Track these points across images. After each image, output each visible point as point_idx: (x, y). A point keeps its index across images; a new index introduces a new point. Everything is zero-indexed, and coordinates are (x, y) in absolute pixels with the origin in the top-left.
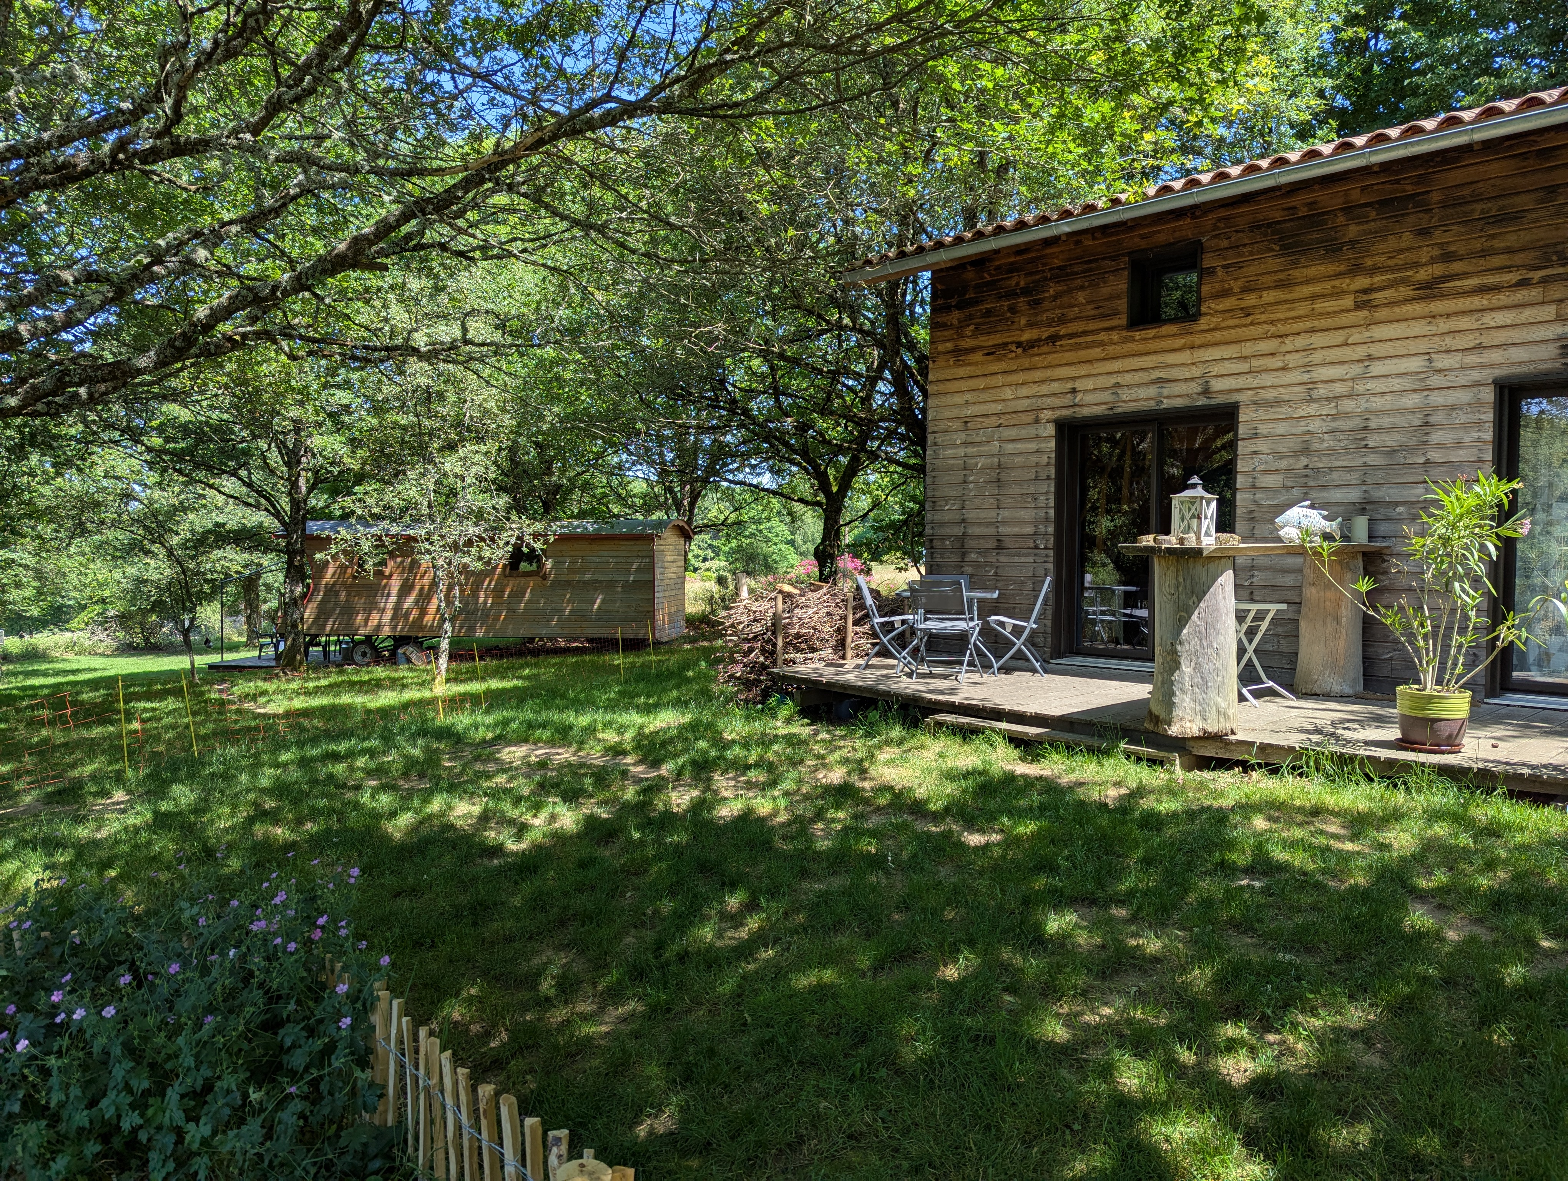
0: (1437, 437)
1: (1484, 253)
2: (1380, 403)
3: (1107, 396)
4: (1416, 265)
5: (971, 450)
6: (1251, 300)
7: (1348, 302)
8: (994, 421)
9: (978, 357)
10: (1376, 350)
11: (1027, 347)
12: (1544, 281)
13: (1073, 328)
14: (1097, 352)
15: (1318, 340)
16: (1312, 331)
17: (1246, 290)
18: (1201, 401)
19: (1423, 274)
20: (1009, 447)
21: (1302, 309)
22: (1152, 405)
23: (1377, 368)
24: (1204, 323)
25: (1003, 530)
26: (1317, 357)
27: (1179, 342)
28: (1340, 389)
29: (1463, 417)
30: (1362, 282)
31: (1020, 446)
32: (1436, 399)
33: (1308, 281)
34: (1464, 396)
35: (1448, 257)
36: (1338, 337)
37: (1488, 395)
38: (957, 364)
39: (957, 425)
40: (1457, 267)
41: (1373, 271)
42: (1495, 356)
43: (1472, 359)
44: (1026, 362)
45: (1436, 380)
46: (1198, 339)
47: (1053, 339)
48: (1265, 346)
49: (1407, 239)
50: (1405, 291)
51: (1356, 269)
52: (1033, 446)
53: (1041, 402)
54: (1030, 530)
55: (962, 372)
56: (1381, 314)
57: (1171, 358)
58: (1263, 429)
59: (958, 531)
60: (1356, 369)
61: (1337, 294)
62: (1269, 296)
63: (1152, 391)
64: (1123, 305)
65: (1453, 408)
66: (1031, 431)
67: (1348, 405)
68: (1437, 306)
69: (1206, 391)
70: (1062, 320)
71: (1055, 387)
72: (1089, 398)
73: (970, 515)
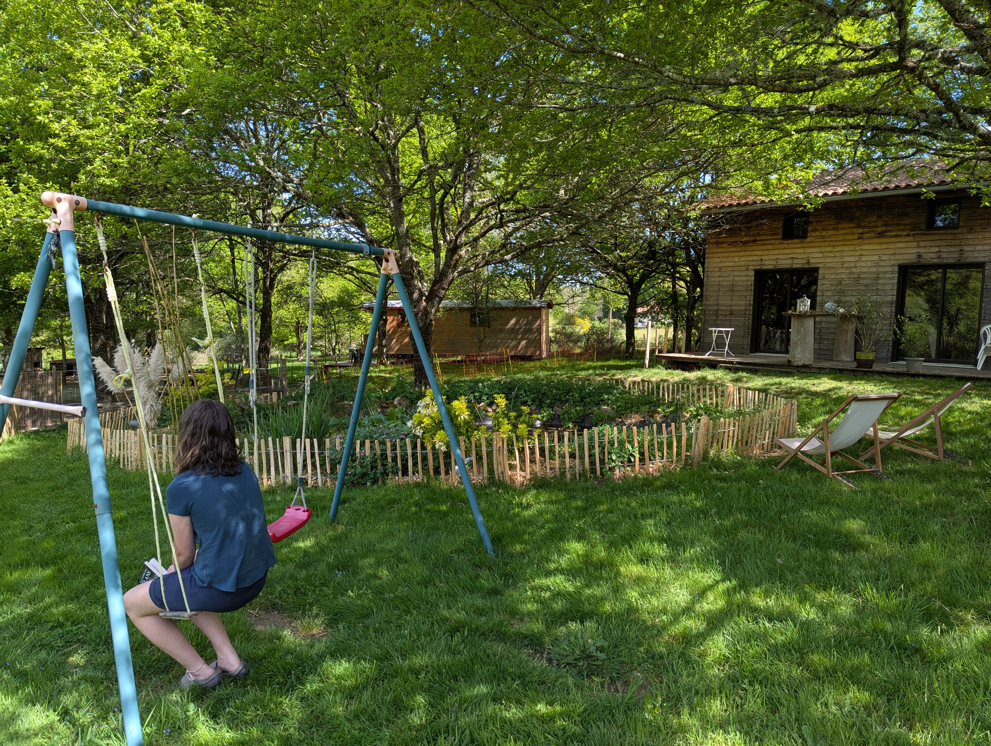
0: (880, 282)
1: (898, 225)
2: (864, 270)
3: (774, 262)
4: (877, 227)
5: (721, 279)
6: (824, 233)
7: (856, 237)
8: (731, 269)
9: (725, 245)
10: (864, 253)
11: (745, 243)
12: (914, 235)
13: (762, 238)
14: (770, 247)
15: (846, 248)
16: (844, 245)
17: (823, 230)
18: (806, 266)
19: (879, 230)
20: (737, 279)
21: (841, 238)
22: (789, 266)
23: (864, 259)
24: (808, 239)
25: (733, 308)
26: (845, 254)
27: (800, 246)
28: (852, 265)
29: (888, 276)
30: (860, 231)
31: (740, 278)
32: (881, 269)
33: (843, 229)
34: (889, 269)
35: (887, 225)
36: (852, 248)
37: (896, 269)
38: (717, 247)
39: (717, 269)
40: (889, 228)
41: (864, 227)
42: (899, 257)
43: (892, 257)
44: (744, 248)
45: (882, 264)
46: (806, 245)
47: (755, 241)
48: (829, 249)
49: (875, 218)
50: (872, 235)
51: (859, 226)
52: (746, 278)
53: (749, 263)
54: (743, 308)
55: (719, 250)
56: (865, 241)
57: (796, 251)
58: (826, 277)
59: (716, 308)
60: (857, 258)
61: (852, 234)
62: (830, 233)
63: (790, 261)
64: (780, 231)
65: (886, 272)
66: (745, 273)
67: (854, 270)
68: (882, 240)
69: (808, 263)
70: (758, 235)
71: (755, 258)
72: (767, 263)
73: (720, 302)
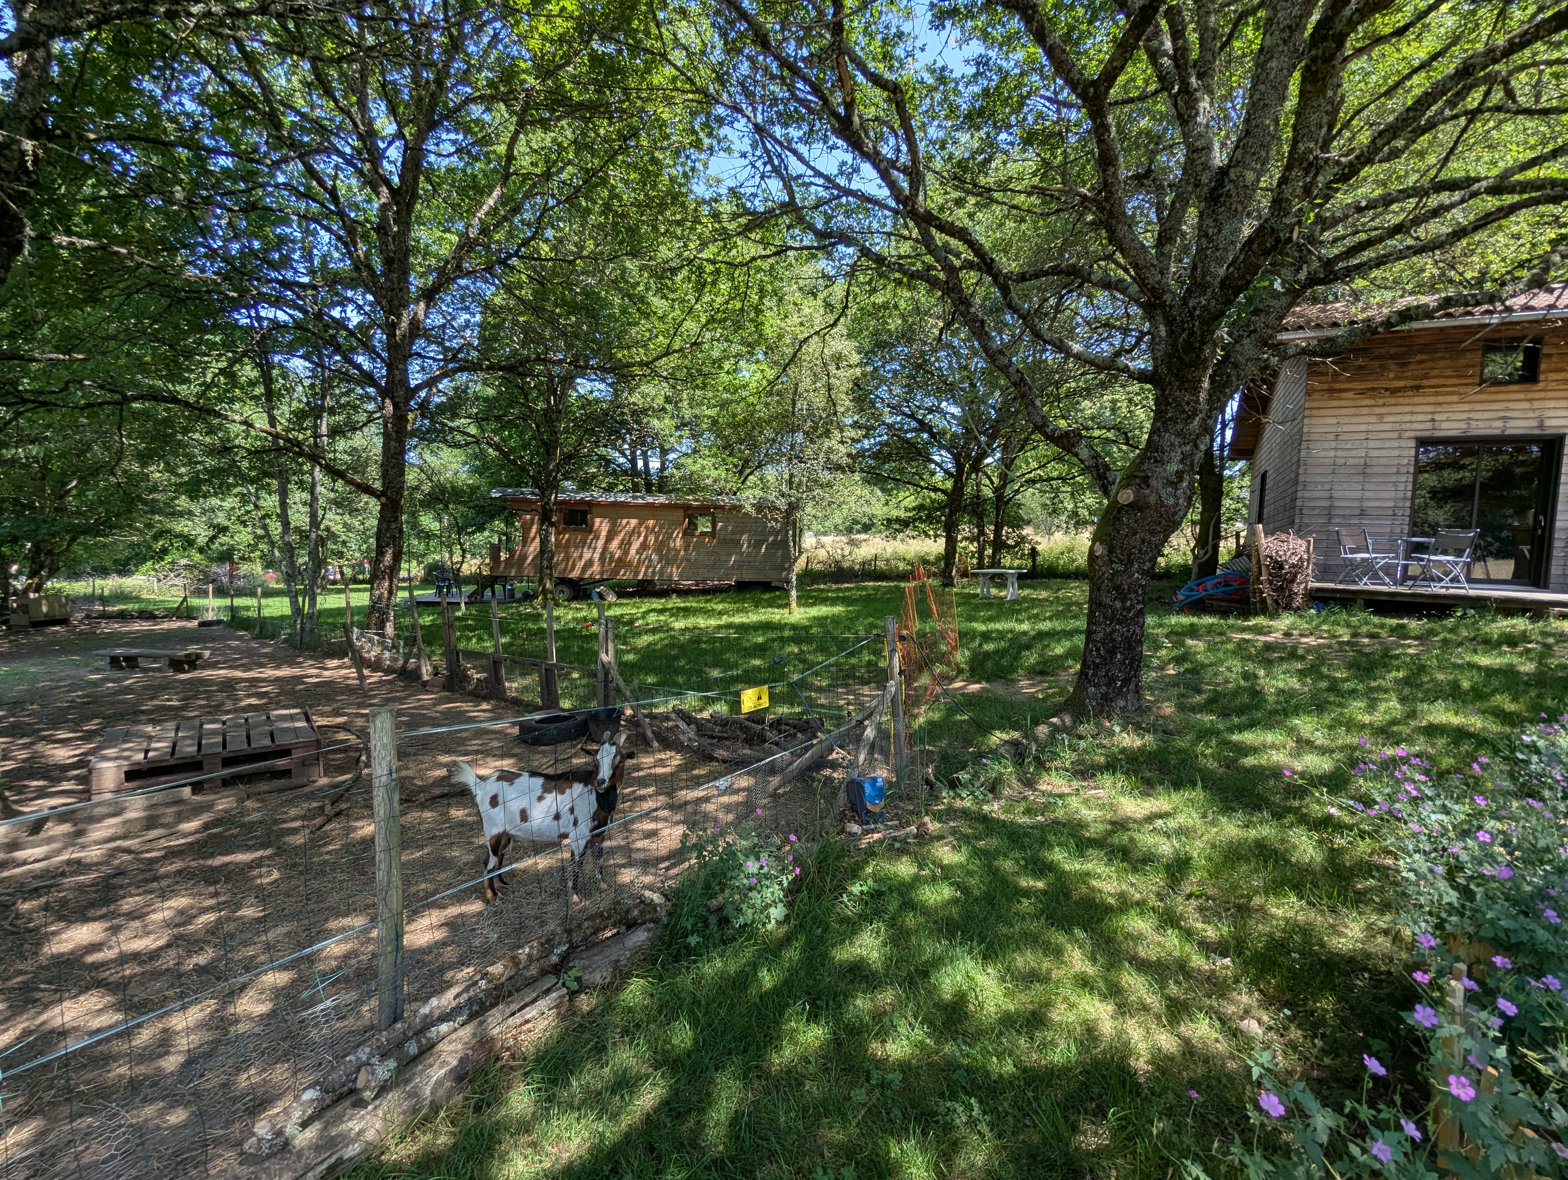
3: (1463, 425)
5: (1340, 453)
8: (1363, 436)
9: (1350, 395)
11: (1394, 391)
13: (1433, 382)
14: (1455, 398)
18: (1537, 432)
20: (1375, 453)
22: (1498, 432)
24: (1541, 385)
25: (1366, 504)
27: (1522, 395)
31: (1384, 453)
38: (1331, 399)
39: (1331, 437)
44: (1393, 401)
46: (1537, 395)
47: (1417, 388)
52: (1396, 453)
53: (1404, 426)
54: (1391, 504)
55: (1335, 403)
57: (1512, 405)
59: (1326, 504)
63: (1499, 424)
66: (1396, 444)
69: (1541, 426)
70: (1426, 377)
71: (1420, 417)
72: (1445, 425)
73: (1336, 494)
